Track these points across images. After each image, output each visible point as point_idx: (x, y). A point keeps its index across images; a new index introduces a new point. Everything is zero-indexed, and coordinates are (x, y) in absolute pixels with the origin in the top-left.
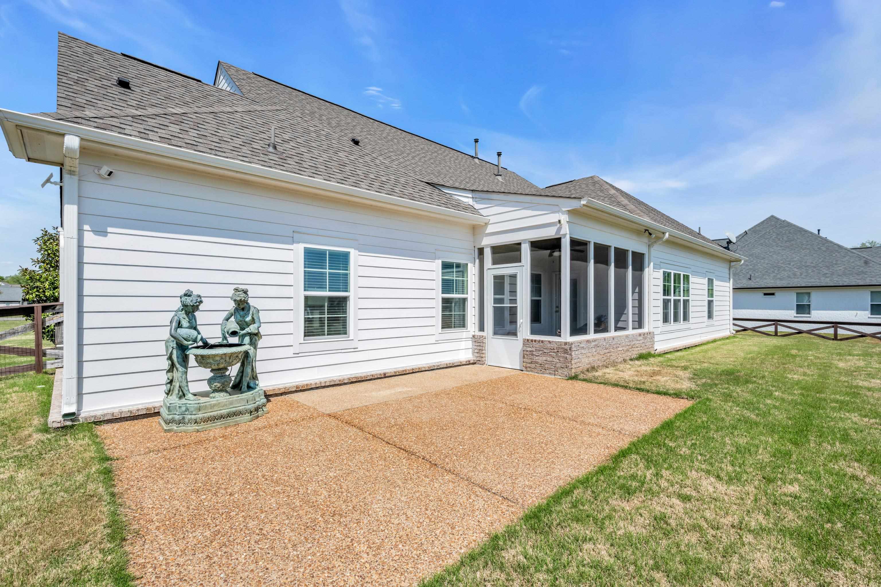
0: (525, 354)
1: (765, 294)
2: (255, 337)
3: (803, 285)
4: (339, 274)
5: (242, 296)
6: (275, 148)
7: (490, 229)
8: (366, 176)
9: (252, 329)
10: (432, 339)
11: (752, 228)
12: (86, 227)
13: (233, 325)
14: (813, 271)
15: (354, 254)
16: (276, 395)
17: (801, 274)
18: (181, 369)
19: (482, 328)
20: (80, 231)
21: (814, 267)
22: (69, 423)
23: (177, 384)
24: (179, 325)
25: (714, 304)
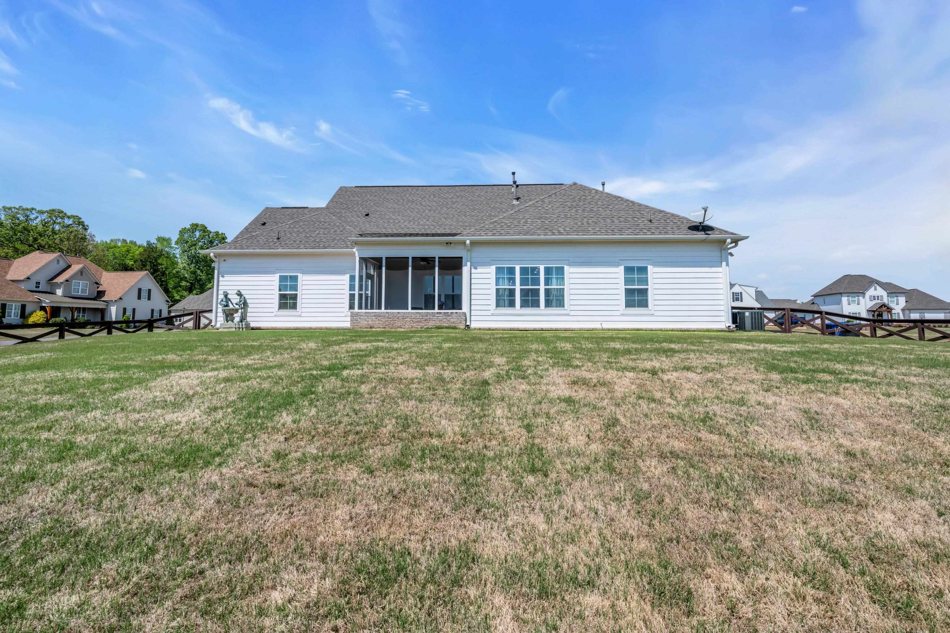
4: (294, 284)
6: (279, 239)
9: (241, 303)
15: (300, 275)
20: (219, 277)
25: (650, 293)
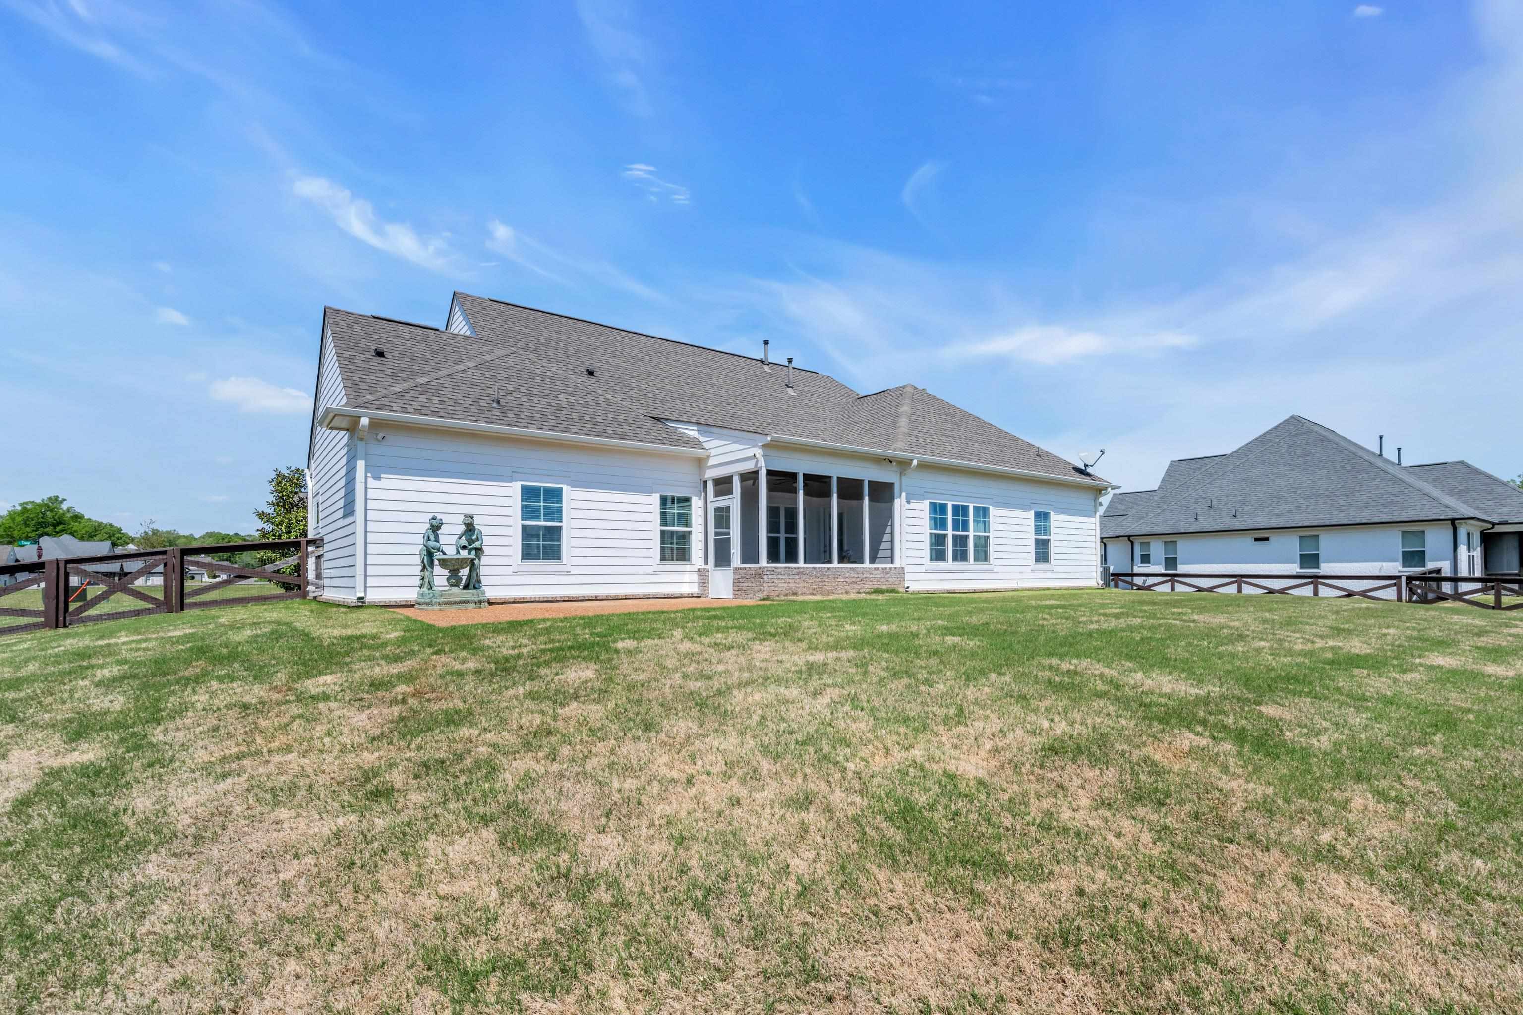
0: (736, 582)
1: (1256, 540)
2: (479, 550)
3: (1305, 525)
4: (553, 507)
5: (469, 521)
6: (498, 402)
7: (712, 462)
8: (581, 418)
9: (477, 544)
10: (650, 570)
11: (1260, 436)
12: (369, 475)
13: (463, 542)
14: (1325, 503)
15: (566, 488)
16: (498, 603)
17: (1308, 507)
18: (429, 569)
19: (706, 563)
20: (366, 477)
21: (1328, 496)
22: (360, 604)
23: (427, 580)
24: (429, 539)
25: (1052, 544)
